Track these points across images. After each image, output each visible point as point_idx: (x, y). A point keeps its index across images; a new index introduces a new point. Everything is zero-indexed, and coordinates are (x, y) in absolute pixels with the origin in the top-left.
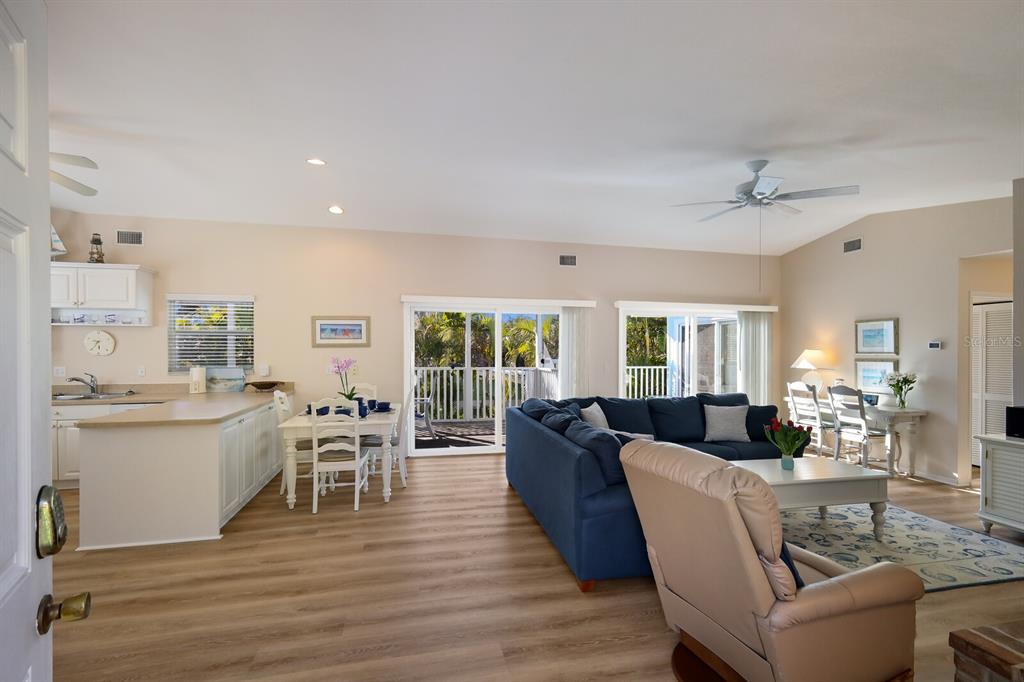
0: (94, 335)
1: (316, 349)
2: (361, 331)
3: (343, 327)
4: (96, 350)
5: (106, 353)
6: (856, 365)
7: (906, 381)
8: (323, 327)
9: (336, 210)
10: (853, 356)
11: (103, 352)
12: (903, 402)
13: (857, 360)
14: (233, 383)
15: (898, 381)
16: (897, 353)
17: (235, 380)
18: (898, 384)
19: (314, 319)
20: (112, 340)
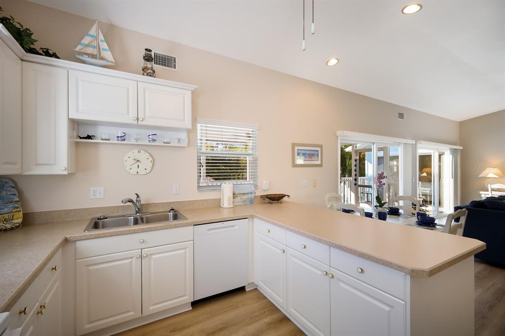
0: (134, 154)
1: (295, 168)
2: (318, 155)
3: (304, 152)
4: (134, 170)
5: (144, 172)
8: (299, 152)
9: (333, 62)
11: (142, 171)
14: (246, 197)
17: (248, 194)
19: (294, 145)
20: (150, 159)
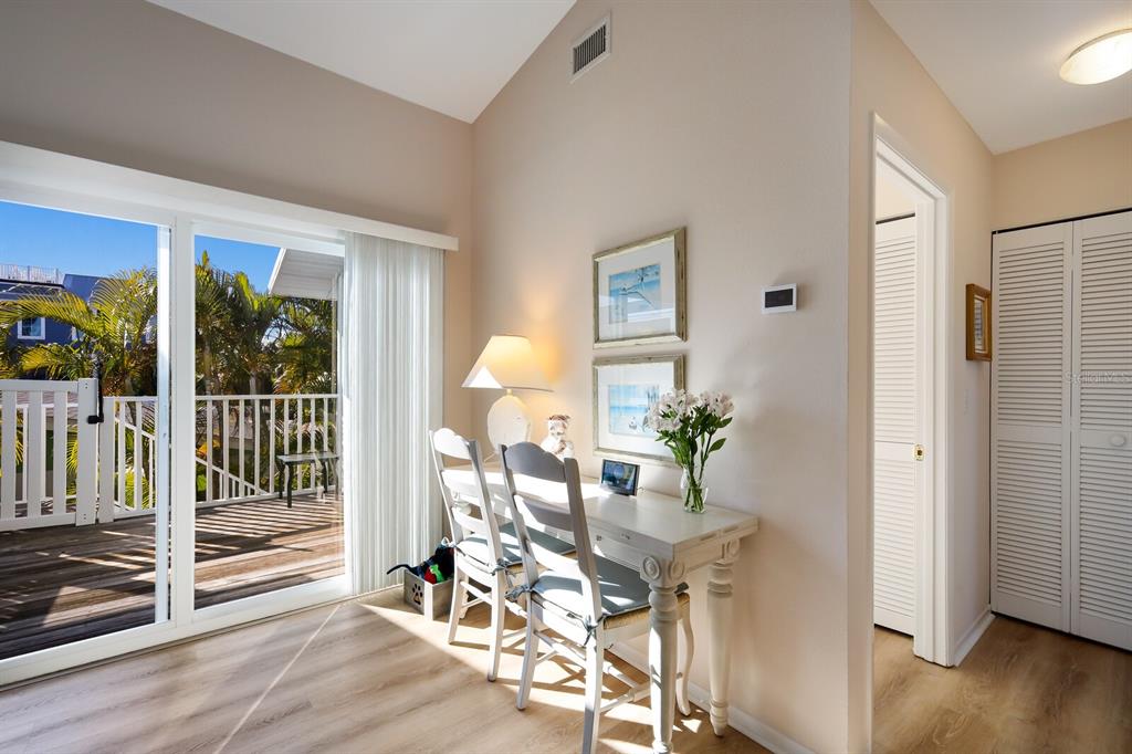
6: (595, 374)
7: (707, 421)
10: (590, 350)
12: (695, 489)
13: (601, 361)
15: (685, 421)
16: (682, 333)
18: (683, 431)
